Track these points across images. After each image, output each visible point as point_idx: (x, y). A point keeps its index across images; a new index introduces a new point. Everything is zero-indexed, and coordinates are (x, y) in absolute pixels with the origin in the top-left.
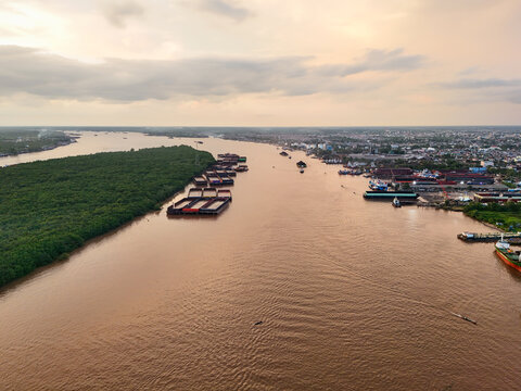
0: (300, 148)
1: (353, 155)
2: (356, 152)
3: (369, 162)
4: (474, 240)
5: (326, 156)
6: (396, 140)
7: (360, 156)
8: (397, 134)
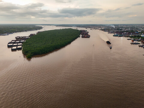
0: (97, 29)
1: (111, 30)
2: (111, 29)
3: (114, 31)
4: (129, 39)
5: (104, 30)
6: (121, 27)
7: (112, 30)
8: (122, 26)
